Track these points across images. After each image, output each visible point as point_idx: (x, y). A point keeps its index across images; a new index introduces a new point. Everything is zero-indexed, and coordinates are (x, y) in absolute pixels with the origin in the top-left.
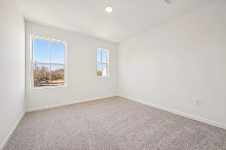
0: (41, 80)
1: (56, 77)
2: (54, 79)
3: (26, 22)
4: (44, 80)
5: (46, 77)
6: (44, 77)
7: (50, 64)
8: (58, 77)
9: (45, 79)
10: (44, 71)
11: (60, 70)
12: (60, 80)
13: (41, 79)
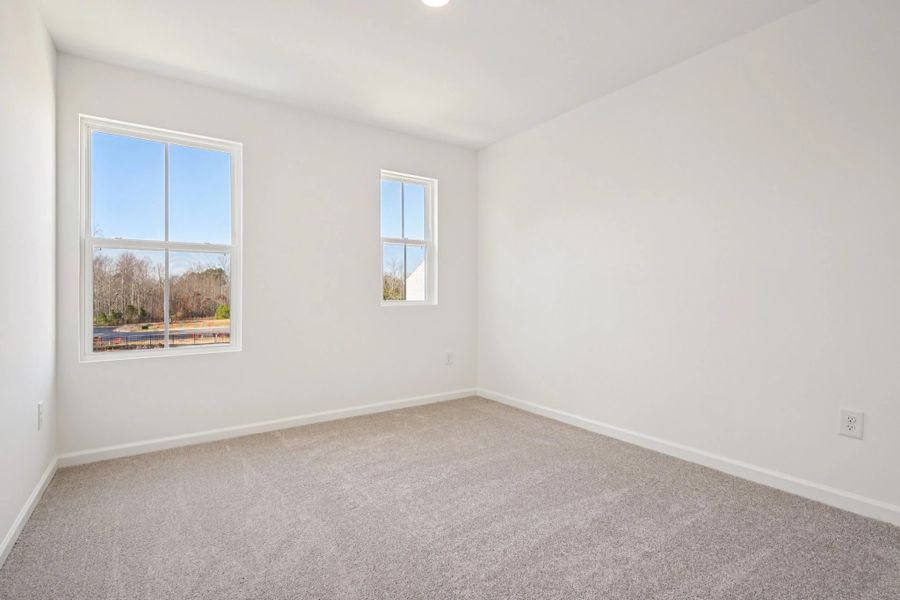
0: (115, 321)
1: (189, 305)
2: (179, 314)
3: (61, 53)
4: (128, 322)
5: (137, 305)
6: (132, 309)
7: (167, 247)
8: (194, 309)
9: (135, 317)
10: (128, 279)
11: (209, 272)
12: (207, 321)
13: (117, 316)
